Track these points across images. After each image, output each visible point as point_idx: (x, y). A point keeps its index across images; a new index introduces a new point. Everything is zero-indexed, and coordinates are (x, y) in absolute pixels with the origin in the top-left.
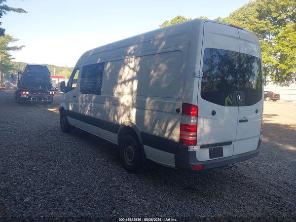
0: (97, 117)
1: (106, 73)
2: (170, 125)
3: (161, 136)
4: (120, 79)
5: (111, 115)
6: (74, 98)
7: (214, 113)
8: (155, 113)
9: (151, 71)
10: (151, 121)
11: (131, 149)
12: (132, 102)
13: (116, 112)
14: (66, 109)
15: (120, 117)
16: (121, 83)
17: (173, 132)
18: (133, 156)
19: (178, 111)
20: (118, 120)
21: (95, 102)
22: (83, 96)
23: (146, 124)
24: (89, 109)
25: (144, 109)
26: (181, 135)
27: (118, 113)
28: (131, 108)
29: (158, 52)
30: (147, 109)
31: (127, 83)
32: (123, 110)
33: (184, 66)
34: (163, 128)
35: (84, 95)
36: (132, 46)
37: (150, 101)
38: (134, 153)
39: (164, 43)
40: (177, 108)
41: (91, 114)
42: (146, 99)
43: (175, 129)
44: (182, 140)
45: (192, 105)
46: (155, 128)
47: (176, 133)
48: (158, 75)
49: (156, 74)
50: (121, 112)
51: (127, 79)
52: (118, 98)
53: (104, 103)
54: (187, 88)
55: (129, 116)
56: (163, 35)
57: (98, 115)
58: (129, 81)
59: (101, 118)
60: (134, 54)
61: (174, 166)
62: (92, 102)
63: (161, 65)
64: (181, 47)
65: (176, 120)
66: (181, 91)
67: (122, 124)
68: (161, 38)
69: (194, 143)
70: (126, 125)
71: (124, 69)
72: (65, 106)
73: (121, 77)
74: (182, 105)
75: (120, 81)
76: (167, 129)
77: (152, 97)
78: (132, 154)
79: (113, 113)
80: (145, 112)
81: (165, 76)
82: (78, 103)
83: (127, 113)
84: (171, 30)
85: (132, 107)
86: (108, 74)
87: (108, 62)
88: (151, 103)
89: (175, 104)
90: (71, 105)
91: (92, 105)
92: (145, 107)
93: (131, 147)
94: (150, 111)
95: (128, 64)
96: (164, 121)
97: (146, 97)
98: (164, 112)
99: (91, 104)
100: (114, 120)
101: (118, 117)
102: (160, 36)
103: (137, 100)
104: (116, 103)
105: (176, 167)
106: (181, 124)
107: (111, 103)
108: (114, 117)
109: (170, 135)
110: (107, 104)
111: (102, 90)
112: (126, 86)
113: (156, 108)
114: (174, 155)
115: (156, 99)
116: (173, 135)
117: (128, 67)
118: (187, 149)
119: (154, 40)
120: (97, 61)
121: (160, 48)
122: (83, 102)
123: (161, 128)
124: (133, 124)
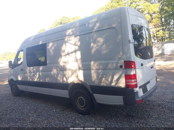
0: (46, 81)
1: (49, 50)
2: (116, 77)
3: (108, 85)
4: (63, 52)
5: (60, 78)
6: (22, 71)
7: (142, 65)
8: (100, 71)
9: (91, 44)
10: (98, 76)
11: (82, 99)
12: (78, 66)
13: (64, 76)
14: (15, 79)
15: (68, 79)
16: (65, 55)
17: (119, 81)
18: (85, 103)
19: (121, 67)
20: (67, 80)
21: (42, 71)
22: (30, 68)
23: (93, 79)
24: (37, 76)
25: (90, 70)
26: (126, 82)
27: (67, 76)
28: (77, 71)
29: (94, 31)
30: (93, 69)
31: (70, 55)
32: (70, 73)
33: (119, 37)
34: (110, 80)
35: (32, 68)
36: (69, 29)
37: (94, 64)
38: (85, 101)
39: (98, 25)
40: (119, 65)
41: (40, 80)
42: (91, 62)
43: (121, 79)
44: (127, 86)
45: (131, 61)
46: (102, 81)
47: (122, 82)
48: (98, 46)
49: (95, 45)
50: (69, 74)
51: (70, 52)
52: (64, 66)
53: (51, 71)
54: (126, 51)
55: (77, 77)
56: (96, 20)
57: (47, 80)
58: (72, 53)
59: (50, 82)
60: (72, 35)
61: (123, 104)
62: (39, 72)
63: (99, 39)
64: (114, 25)
65: (120, 73)
66: (121, 53)
67: (71, 83)
68: (94, 22)
69: (136, 86)
70: (76, 83)
71: (66, 45)
72: (14, 78)
73: (64, 51)
74: (123, 63)
75: (63, 54)
76: (113, 81)
77: (95, 61)
78: (84, 101)
79: (62, 77)
80: (91, 72)
81: (104, 46)
82: (26, 74)
83: (75, 75)
84: (102, 16)
85: (79, 70)
86: (51, 51)
87: (49, 43)
88: (95, 65)
89: (117, 63)
90: (20, 76)
91: (41, 74)
92: (91, 68)
93: (81, 97)
94: (96, 70)
95: (69, 42)
96: (110, 75)
97: (90, 61)
98: (109, 69)
99: (39, 74)
100: (64, 81)
101: (66, 78)
102: (93, 20)
103: (82, 64)
104: (63, 69)
105: (124, 104)
106: (125, 75)
107: (58, 70)
108: (63, 79)
109: (116, 84)
110: (55, 71)
111: (47, 62)
112: (70, 56)
113: (101, 67)
114: (122, 96)
115: (99, 62)
116: (119, 83)
117: (69, 44)
118: (133, 90)
119: (89, 24)
120: (39, 43)
121: (95, 28)
122: (31, 73)
123: (107, 80)
124: (81, 81)
